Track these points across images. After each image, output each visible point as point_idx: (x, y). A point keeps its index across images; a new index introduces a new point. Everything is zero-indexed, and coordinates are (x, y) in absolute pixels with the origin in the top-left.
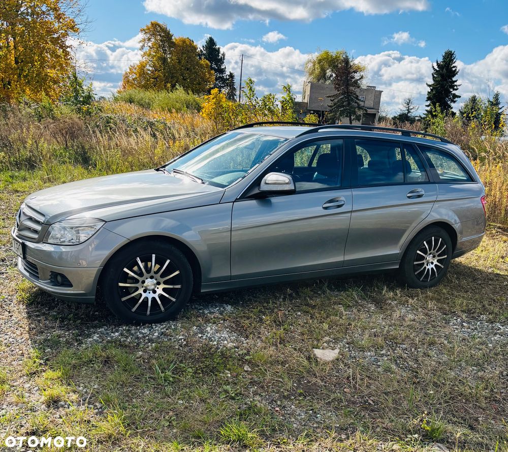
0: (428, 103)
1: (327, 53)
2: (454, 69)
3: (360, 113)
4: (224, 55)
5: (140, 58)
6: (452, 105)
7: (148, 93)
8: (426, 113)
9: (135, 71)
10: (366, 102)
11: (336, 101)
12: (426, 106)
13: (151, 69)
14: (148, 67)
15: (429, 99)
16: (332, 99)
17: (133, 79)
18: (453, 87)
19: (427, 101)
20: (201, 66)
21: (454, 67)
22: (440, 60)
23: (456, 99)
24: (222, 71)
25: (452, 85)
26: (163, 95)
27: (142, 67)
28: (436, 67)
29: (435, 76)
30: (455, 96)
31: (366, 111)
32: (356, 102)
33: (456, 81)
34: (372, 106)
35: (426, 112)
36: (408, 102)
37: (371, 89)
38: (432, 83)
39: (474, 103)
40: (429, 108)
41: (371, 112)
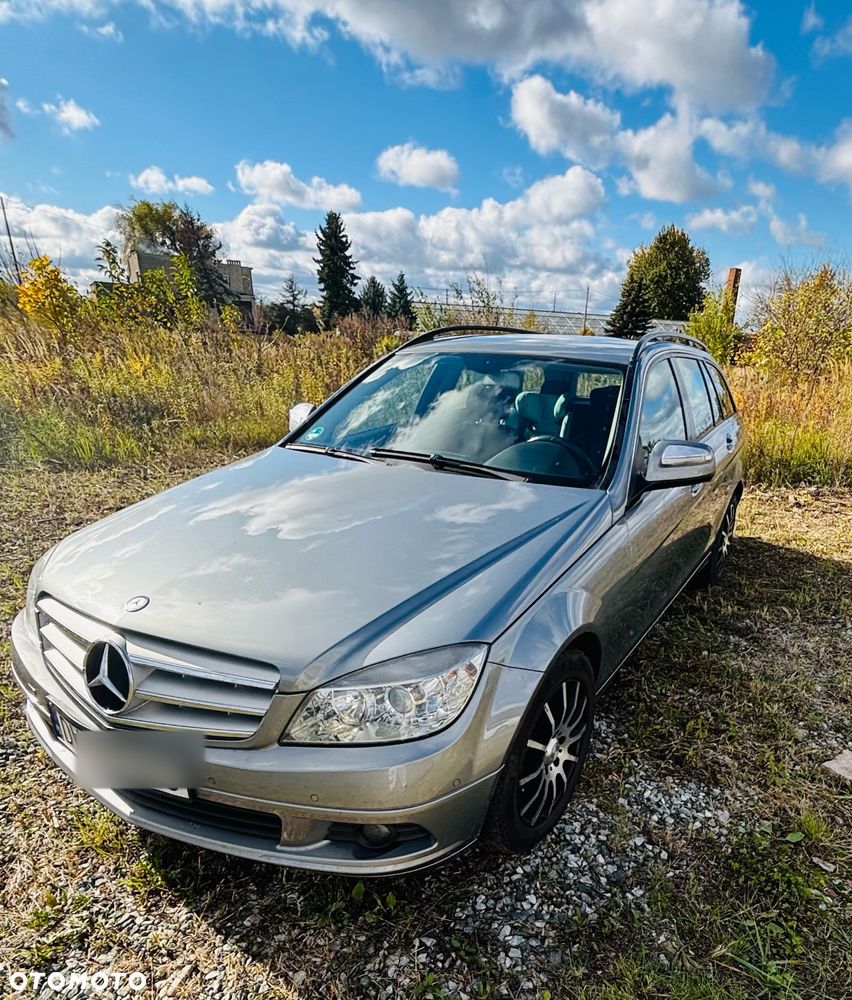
0: (322, 286)
1: (147, 205)
2: (344, 239)
6: (354, 288)
8: (322, 300)
10: (233, 284)
12: (321, 290)
15: (321, 280)
18: (348, 264)
19: (320, 283)
21: (344, 236)
22: (324, 225)
23: (355, 281)
25: (346, 260)
28: (321, 236)
29: (322, 247)
30: (354, 277)
31: (239, 298)
32: (221, 285)
33: (350, 257)
34: (243, 291)
36: (291, 285)
37: (234, 265)
38: (320, 258)
39: (374, 287)
40: (324, 293)
41: (244, 298)
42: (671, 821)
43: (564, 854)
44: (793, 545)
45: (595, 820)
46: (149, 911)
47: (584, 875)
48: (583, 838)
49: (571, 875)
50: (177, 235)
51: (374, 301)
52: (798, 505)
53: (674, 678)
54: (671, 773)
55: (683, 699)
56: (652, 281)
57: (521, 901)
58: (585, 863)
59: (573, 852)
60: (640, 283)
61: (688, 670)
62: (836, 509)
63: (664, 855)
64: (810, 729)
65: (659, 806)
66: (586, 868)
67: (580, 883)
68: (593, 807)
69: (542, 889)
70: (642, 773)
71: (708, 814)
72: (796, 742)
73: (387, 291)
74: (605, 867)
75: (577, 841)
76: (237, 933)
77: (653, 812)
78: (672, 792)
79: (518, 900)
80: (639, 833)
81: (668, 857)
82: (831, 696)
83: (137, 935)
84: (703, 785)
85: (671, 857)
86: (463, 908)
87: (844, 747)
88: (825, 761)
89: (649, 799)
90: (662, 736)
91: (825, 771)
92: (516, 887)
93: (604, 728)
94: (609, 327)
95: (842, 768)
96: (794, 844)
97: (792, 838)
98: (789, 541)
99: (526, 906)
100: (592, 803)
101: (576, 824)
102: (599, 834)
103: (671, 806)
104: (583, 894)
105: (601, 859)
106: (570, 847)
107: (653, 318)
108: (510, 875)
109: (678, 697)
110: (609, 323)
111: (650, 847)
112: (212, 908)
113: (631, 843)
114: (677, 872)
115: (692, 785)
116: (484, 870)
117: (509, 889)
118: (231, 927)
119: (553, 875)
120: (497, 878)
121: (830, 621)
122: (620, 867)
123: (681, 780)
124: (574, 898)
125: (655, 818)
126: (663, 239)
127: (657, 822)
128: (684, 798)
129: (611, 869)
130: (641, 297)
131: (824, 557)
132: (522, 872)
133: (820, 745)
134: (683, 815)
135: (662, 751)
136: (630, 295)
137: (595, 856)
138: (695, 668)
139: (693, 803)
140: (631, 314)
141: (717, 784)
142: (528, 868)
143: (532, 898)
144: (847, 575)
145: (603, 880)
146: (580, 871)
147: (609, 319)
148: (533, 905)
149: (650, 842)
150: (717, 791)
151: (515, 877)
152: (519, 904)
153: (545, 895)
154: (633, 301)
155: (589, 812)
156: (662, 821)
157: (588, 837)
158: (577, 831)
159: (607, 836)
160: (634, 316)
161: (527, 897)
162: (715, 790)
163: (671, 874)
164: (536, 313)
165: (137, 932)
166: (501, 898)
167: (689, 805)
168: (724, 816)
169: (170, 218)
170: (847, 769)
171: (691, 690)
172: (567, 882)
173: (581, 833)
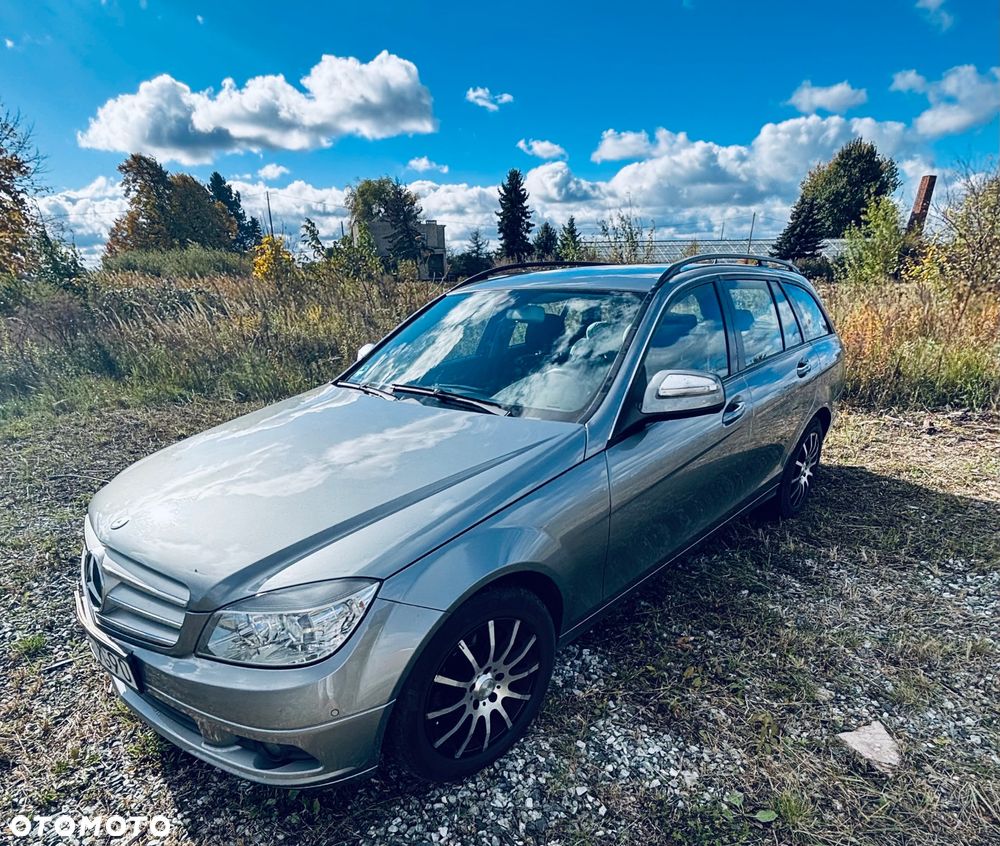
0: (501, 235)
1: (368, 183)
2: (523, 193)
3: (427, 254)
4: (238, 194)
5: (128, 207)
6: (528, 235)
7: (151, 256)
9: (125, 226)
10: (429, 240)
11: (395, 241)
12: (500, 239)
13: (144, 220)
14: (141, 220)
15: (501, 231)
16: (390, 240)
17: (125, 238)
18: (524, 214)
19: (499, 233)
20: (216, 212)
21: (523, 190)
22: (506, 182)
23: (530, 228)
24: (241, 217)
25: (524, 212)
26: (174, 254)
27: (132, 218)
28: (503, 191)
29: (503, 201)
30: (529, 225)
31: (432, 251)
33: (527, 207)
34: (436, 245)
35: (500, 247)
36: (476, 236)
37: (431, 224)
38: (501, 211)
39: (547, 232)
40: (503, 242)
41: (438, 252)
42: (625, 773)
43: (494, 791)
44: (904, 476)
45: (542, 760)
46: (136, 775)
47: (504, 817)
48: (521, 777)
49: (492, 814)
50: (389, 204)
51: (546, 244)
52: (932, 431)
53: (695, 617)
54: (647, 721)
55: (697, 641)
56: (827, 200)
57: (432, 831)
58: (510, 805)
59: (504, 791)
60: (812, 203)
61: (715, 610)
62: (981, 436)
63: (603, 811)
64: (837, 691)
65: (620, 756)
66: (510, 811)
67: (497, 824)
68: (546, 746)
69: (457, 823)
70: (616, 717)
71: (674, 773)
72: (816, 703)
73: (558, 235)
74: (530, 812)
75: (514, 779)
76: (189, 809)
77: (610, 761)
78: (640, 741)
79: (430, 830)
80: (586, 781)
81: (606, 814)
82: (878, 655)
83: (119, 795)
84: (680, 739)
85: (609, 814)
86: (378, 827)
87: (876, 718)
88: (844, 731)
89: (611, 746)
90: (652, 680)
91: (839, 744)
92: (434, 816)
93: (594, 663)
94: (775, 251)
95: (863, 743)
96: (763, 824)
97: (763, 816)
98: (899, 472)
99: (435, 837)
100: (547, 740)
101: (520, 761)
102: (541, 775)
103: (633, 757)
104: (495, 838)
105: (529, 803)
106: (502, 785)
107: (826, 237)
108: (433, 803)
109: (692, 638)
110: (774, 247)
111: (591, 799)
112: (181, 782)
113: (571, 790)
114: (610, 832)
115: (667, 738)
116: (412, 793)
117: (426, 817)
118: (186, 803)
119: (474, 810)
120: (421, 803)
121: (917, 566)
122: (546, 815)
123: (656, 730)
124: (484, 839)
125: (610, 768)
126: (845, 155)
127: (611, 773)
128: (651, 751)
129: (536, 815)
130: (811, 217)
131: (941, 491)
132: (446, 802)
133: (845, 711)
134: (642, 770)
135: (648, 696)
136: (800, 217)
137: (525, 798)
138: (722, 609)
139: (661, 757)
140: (800, 236)
141: (697, 740)
142: (453, 799)
143: (443, 831)
144: (963, 513)
145: (522, 826)
146: (502, 812)
147: (775, 243)
148: (441, 837)
149: (593, 794)
150: (694, 749)
151: (437, 806)
152: (428, 834)
153: (457, 831)
154: (803, 222)
155: (540, 751)
156: (616, 773)
157: (526, 777)
158: (518, 769)
159: (547, 779)
160: (803, 237)
161: (440, 829)
162: (692, 747)
163: (601, 833)
164: (698, 243)
165: (120, 792)
166: (415, 824)
167: (655, 760)
168: (691, 778)
169: (384, 191)
170: (868, 745)
171: (710, 633)
172: (484, 821)
173: (521, 772)
